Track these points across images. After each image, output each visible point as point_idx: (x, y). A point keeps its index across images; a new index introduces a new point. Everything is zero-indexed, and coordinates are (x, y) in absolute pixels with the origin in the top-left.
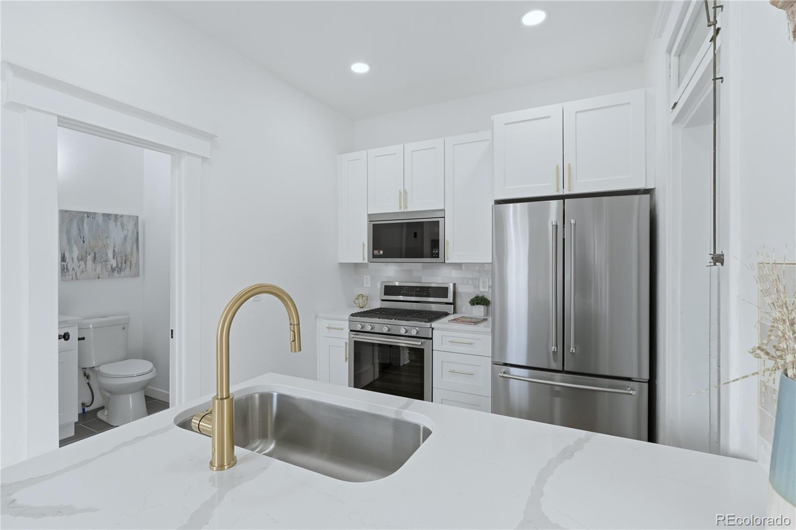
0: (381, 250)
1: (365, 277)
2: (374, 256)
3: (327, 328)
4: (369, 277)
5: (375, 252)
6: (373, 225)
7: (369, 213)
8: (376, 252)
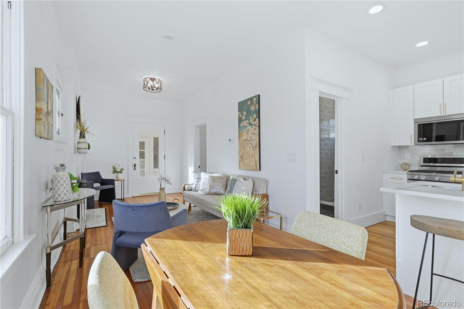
0: (425, 137)
1: (406, 154)
2: (419, 141)
3: (391, 178)
4: (409, 154)
5: (419, 139)
6: (418, 124)
7: (415, 118)
8: (421, 139)
